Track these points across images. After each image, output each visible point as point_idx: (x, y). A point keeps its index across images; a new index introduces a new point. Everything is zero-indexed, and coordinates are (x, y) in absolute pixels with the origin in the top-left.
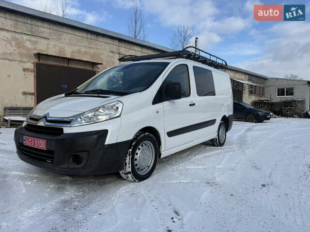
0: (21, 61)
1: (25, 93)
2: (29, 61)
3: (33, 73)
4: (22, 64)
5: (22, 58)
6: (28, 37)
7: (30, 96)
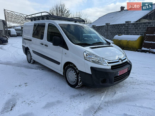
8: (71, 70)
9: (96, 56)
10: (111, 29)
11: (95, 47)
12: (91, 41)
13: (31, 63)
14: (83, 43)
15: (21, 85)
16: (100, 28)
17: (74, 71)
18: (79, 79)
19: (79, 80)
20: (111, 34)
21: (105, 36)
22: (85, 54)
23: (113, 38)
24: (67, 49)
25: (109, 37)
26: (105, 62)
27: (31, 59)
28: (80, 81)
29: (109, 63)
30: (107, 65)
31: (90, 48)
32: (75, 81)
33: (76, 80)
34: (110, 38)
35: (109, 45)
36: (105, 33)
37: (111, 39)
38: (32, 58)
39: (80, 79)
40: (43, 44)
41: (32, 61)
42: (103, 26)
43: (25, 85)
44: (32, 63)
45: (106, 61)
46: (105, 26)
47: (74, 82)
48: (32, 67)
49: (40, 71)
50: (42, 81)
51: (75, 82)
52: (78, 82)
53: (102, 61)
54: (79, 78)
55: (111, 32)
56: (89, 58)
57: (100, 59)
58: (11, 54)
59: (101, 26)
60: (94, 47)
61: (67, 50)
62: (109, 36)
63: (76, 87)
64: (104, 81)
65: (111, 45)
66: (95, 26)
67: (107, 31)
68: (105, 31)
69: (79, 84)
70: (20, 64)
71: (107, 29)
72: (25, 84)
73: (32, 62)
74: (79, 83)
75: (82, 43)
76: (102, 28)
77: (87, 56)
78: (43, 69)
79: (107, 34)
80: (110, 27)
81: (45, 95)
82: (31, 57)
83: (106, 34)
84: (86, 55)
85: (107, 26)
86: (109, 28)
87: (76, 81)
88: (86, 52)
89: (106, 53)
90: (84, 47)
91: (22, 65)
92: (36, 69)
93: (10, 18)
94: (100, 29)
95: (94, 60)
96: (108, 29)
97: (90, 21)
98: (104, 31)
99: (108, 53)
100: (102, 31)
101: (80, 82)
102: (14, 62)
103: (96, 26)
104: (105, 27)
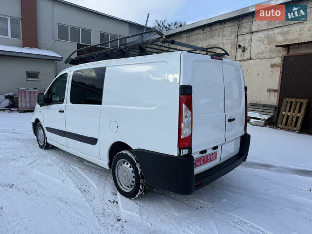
0: (270, 58)
1: (269, 90)
2: (277, 56)
3: (280, 68)
4: (271, 60)
5: (271, 54)
6: (280, 29)
7: (273, 93)
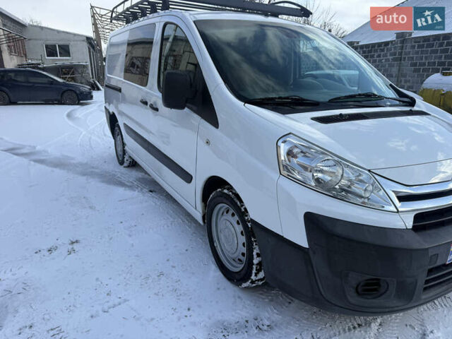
8: (227, 212)
9: (340, 161)
10: (417, 53)
11: (341, 114)
12: (326, 90)
13: (125, 164)
14: (287, 98)
15: (56, 248)
16: (376, 51)
17: (236, 218)
18: (253, 255)
19: (256, 261)
20: (415, 71)
21: (392, 77)
22: (283, 149)
23: (422, 83)
24: (215, 123)
25: (406, 82)
26: (382, 192)
27: (124, 152)
28: (260, 264)
29: (403, 198)
30: (392, 208)
31: (314, 119)
32: (241, 257)
33: (243, 254)
34: (408, 84)
35: (407, 109)
36: (391, 66)
37: (414, 90)
38: (126, 148)
39: (258, 255)
40: (146, 103)
41: (125, 159)
42: (387, 44)
43: (70, 247)
44: (128, 166)
45: (391, 190)
46: (392, 42)
47: (237, 260)
48: (123, 179)
49: (141, 195)
50: (130, 236)
51: (239, 260)
52: (252, 268)
53: (370, 188)
54: (254, 253)
55: (415, 65)
56: (303, 170)
57: (360, 175)
58: (83, 133)
59: (379, 45)
60: (336, 116)
61: (213, 128)
62: (408, 78)
63: (244, 285)
64: (371, 288)
65: (415, 108)
66: (358, 43)
67: (401, 60)
68: (394, 60)
69: (253, 277)
70: (93, 168)
71: (401, 54)
72: (73, 243)
73: (128, 162)
74: (254, 271)
75: (280, 98)
76: (383, 50)
77: (295, 160)
78: (152, 189)
79: (399, 70)
80: (413, 47)
81: (114, 306)
82: (124, 147)
83: (395, 70)
84: (290, 153)
85: (403, 42)
86: (407, 50)
87: (244, 259)
88: (290, 139)
89: (391, 145)
90: (284, 113)
91: (96, 170)
92: (131, 187)
93: (107, 31)
94: (376, 55)
95: (328, 178)
96: (406, 54)
97: (341, 31)
98: (388, 60)
99: (397, 144)
100: (380, 61)
101: (258, 271)
102: (79, 158)
103: (360, 44)
104: (395, 48)
